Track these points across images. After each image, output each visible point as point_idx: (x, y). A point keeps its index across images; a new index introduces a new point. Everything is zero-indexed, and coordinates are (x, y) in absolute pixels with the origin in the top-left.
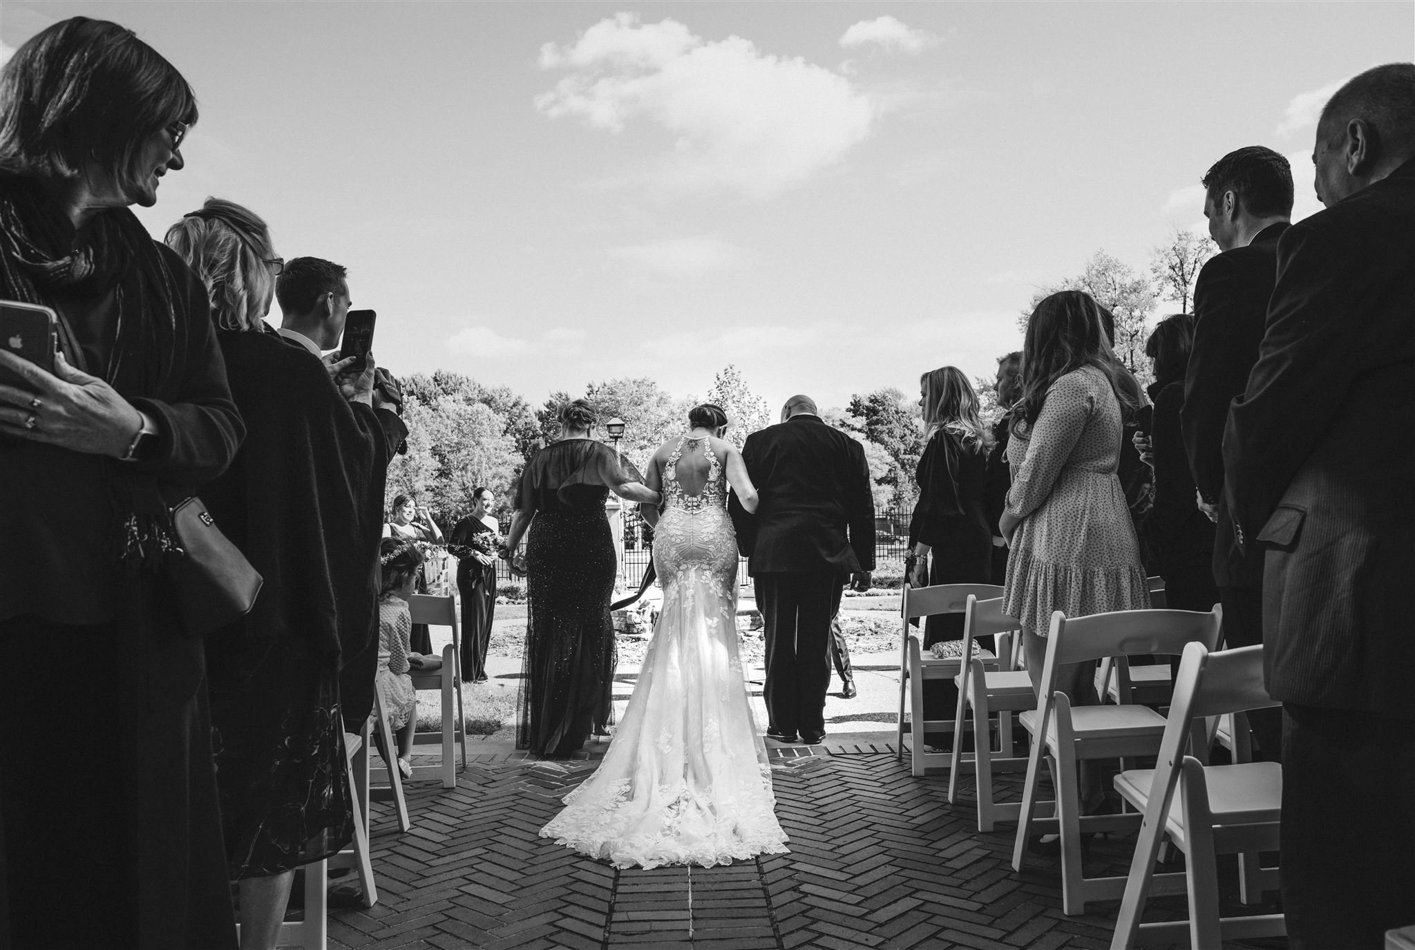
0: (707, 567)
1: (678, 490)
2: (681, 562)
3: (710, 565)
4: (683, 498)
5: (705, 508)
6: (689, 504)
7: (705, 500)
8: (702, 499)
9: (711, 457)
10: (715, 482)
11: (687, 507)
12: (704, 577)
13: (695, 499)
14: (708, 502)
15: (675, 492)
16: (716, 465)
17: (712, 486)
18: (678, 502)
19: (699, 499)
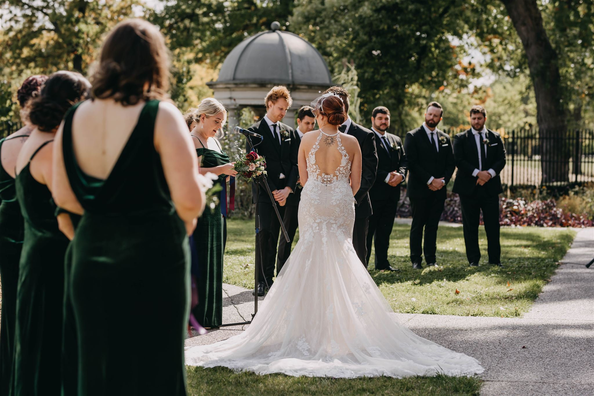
0: (333, 222)
1: (317, 171)
2: (317, 218)
3: (336, 221)
4: (321, 176)
5: (335, 183)
6: (325, 180)
7: (335, 177)
8: (334, 176)
9: (343, 150)
10: (344, 167)
11: (324, 181)
12: (332, 228)
13: (329, 176)
14: (337, 179)
15: (316, 172)
16: (345, 156)
17: (341, 169)
18: (317, 178)
19: (332, 176)
